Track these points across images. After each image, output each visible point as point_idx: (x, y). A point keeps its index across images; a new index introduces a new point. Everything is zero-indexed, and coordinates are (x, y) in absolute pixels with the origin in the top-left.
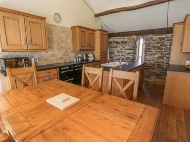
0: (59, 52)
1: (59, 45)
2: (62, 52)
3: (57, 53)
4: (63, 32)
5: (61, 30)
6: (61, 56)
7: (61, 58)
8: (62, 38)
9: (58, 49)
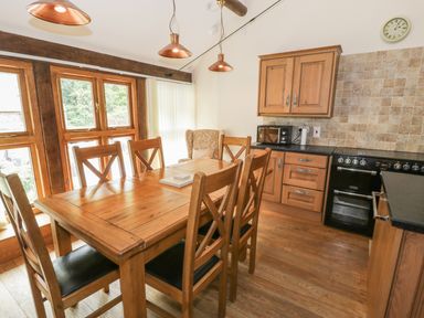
0: (382, 121)
1: (386, 102)
2: (393, 120)
3: (376, 121)
4: (413, 63)
5: (406, 61)
6: (385, 131)
7: (383, 138)
8: (401, 82)
9: (382, 114)
